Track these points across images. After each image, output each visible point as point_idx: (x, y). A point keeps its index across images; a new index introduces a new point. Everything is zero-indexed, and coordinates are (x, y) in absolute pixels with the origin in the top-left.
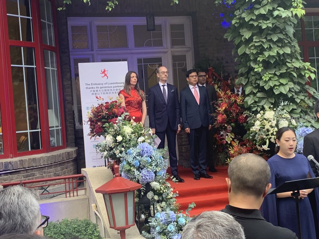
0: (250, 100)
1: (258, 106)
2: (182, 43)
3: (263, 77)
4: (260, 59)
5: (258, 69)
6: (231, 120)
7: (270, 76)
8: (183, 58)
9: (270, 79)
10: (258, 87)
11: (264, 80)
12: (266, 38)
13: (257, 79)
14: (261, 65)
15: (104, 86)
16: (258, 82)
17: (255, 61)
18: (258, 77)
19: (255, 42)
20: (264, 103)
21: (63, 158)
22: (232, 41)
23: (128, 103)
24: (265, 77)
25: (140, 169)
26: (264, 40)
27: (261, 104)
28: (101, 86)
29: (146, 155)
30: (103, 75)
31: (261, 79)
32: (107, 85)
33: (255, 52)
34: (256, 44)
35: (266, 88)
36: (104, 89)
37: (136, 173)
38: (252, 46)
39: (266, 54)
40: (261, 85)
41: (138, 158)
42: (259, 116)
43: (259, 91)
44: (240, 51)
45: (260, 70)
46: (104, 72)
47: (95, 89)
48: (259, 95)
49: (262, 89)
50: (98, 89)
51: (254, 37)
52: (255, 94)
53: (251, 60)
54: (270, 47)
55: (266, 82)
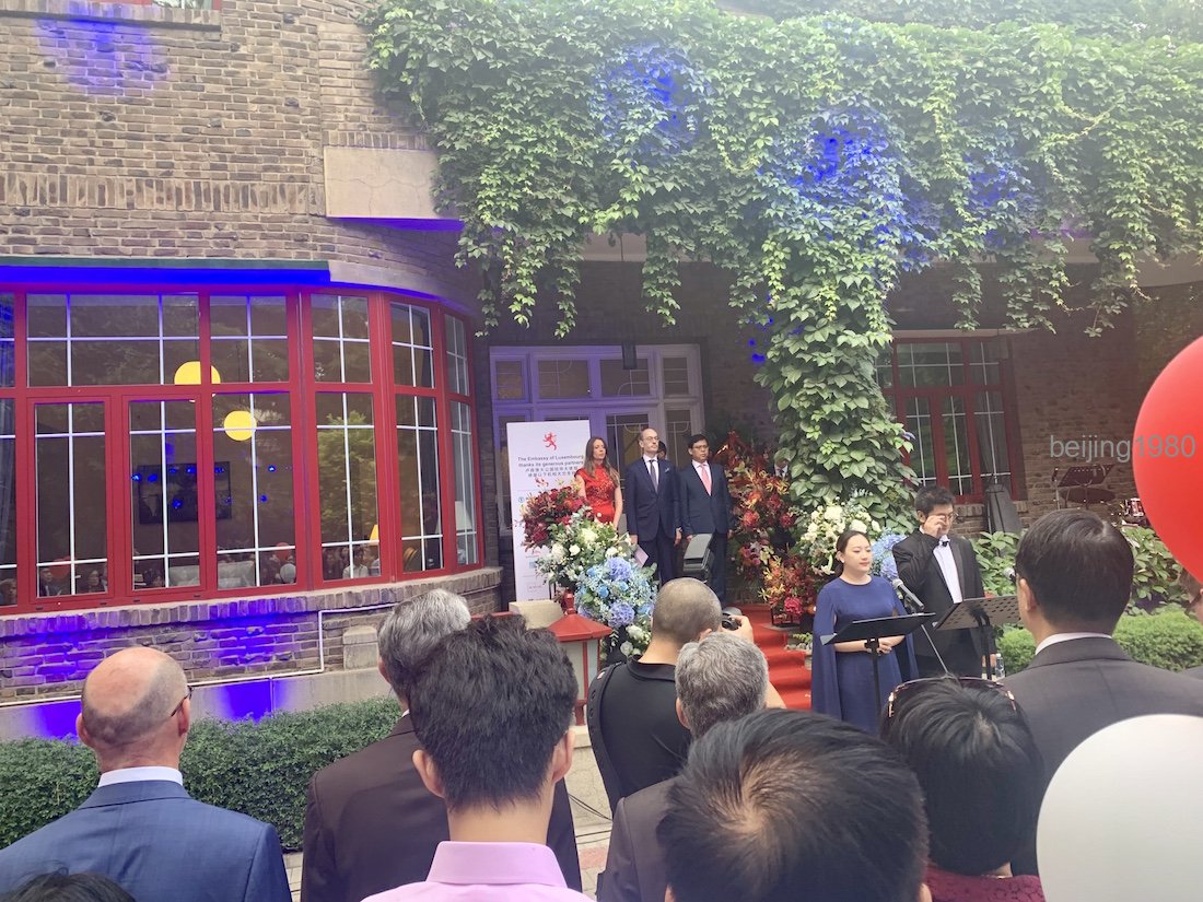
0: (799, 488)
1: (814, 498)
2: (684, 390)
3: (822, 448)
4: (816, 417)
5: (813, 433)
6: (766, 522)
7: (834, 446)
8: (686, 415)
9: (834, 452)
10: (813, 464)
11: (824, 452)
12: (825, 382)
13: (811, 452)
14: (818, 427)
15: (549, 461)
16: (813, 456)
17: (808, 421)
18: (813, 449)
19: (808, 388)
20: (824, 492)
21: (479, 584)
22: (768, 387)
23: (590, 491)
24: (826, 449)
25: (609, 601)
26: (823, 386)
27: (818, 495)
28: (545, 461)
29: (619, 577)
30: (548, 443)
31: (818, 451)
32: (555, 461)
33: (806, 405)
34: (809, 392)
35: (828, 466)
36: (549, 467)
37: (603, 608)
38: (802, 395)
39: (827, 409)
40: (818, 461)
41: (606, 582)
42: (815, 515)
43: (815, 473)
44: (782, 404)
45: (816, 435)
46: (549, 439)
47: (535, 467)
48: (815, 478)
49: (820, 469)
50: (540, 468)
51: (806, 381)
52: (808, 478)
53: (800, 419)
54: (834, 397)
55: (827, 456)
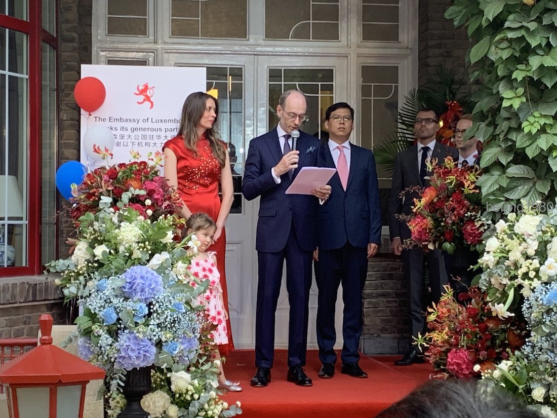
0: (488, 184)
1: (507, 200)
2: (391, 35)
3: (524, 124)
4: (518, 75)
5: (512, 99)
6: (443, 234)
7: (543, 121)
8: (391, 74)
9: (543, 130)
10: (511, 149)
11: (526, 130)
12: (539, 20)
13: (510, 129)
14: (521, 91)
15: (141, 125)
16: (513, 136)
17: (509, 79)
18: (514, 124)
19: (509, 29)
20: (523, 193)
24: (531, 125)
26: (532, 26)
27: (514, 196)
30: (142, 98)
31: (519, 129)
33: (505, 55)
34: (511, 35)
35: (531, 153)
36: (140, 133)
37: (105, 339)
38: (502, 40)
39: (535, 62)
40: (518, 145)
42: (501, 225)
43: (515, 162)
45: (516, 104)
46: (144, 91)
48: (514, 170)
49: (520, 157)
50: (126, 133)
51: (511, 17)
52: (503, 168)
53: (498, 79)
54: (549, 46)
55: (533, 137)
